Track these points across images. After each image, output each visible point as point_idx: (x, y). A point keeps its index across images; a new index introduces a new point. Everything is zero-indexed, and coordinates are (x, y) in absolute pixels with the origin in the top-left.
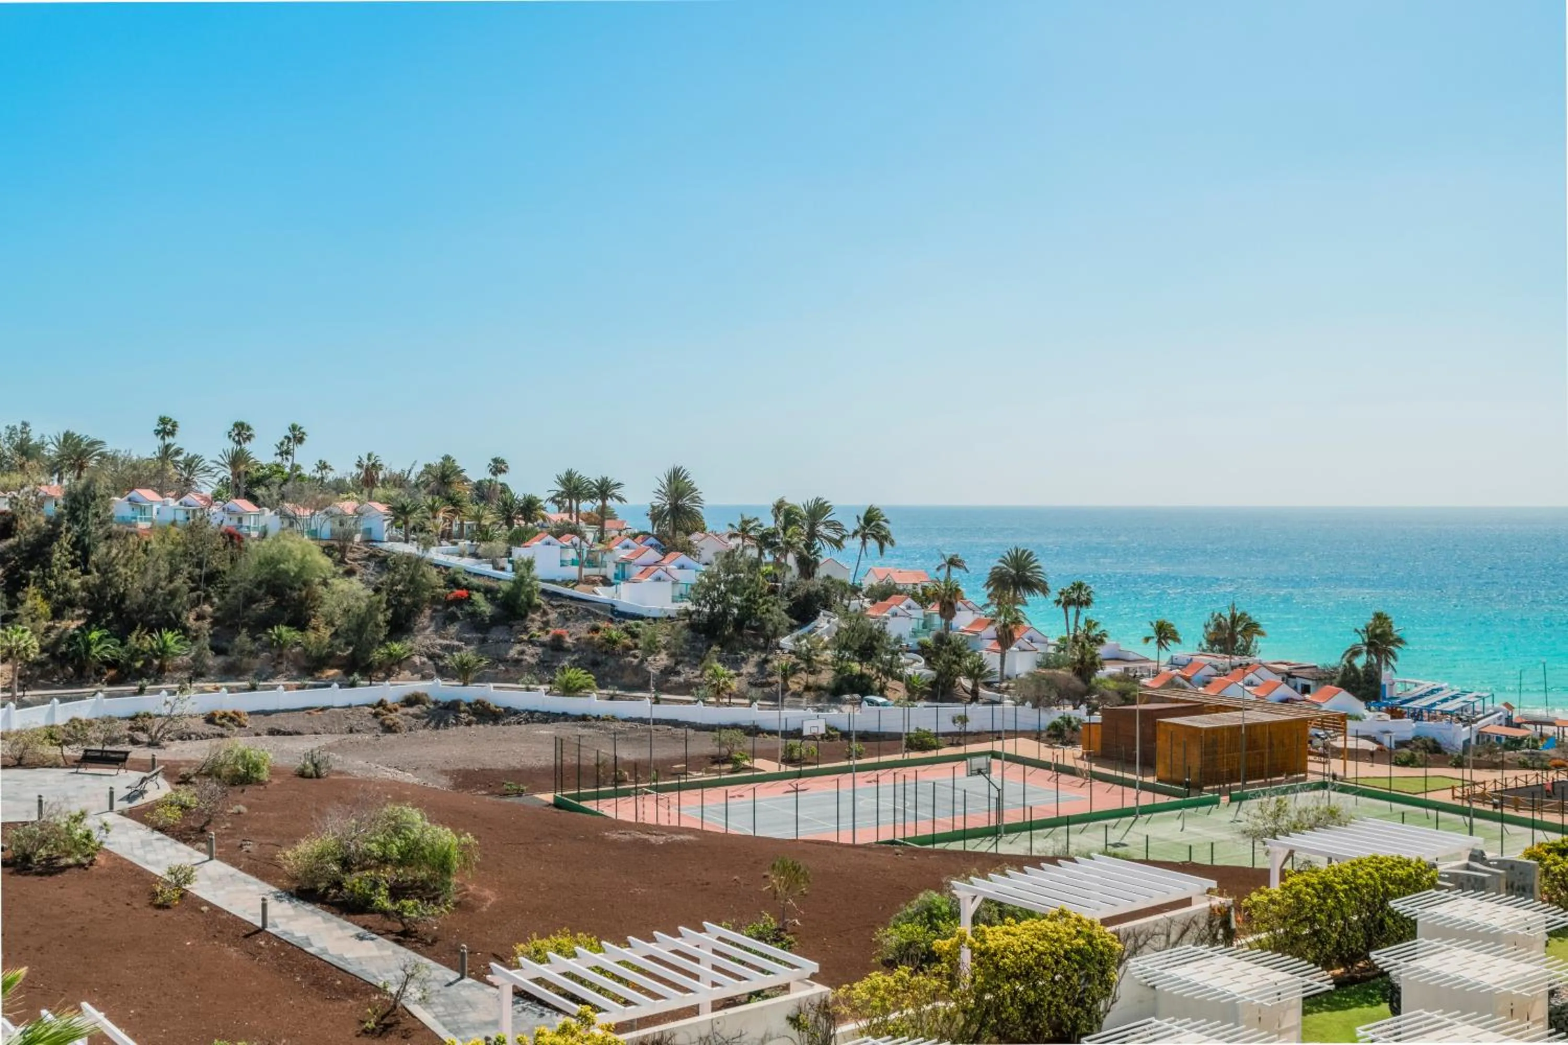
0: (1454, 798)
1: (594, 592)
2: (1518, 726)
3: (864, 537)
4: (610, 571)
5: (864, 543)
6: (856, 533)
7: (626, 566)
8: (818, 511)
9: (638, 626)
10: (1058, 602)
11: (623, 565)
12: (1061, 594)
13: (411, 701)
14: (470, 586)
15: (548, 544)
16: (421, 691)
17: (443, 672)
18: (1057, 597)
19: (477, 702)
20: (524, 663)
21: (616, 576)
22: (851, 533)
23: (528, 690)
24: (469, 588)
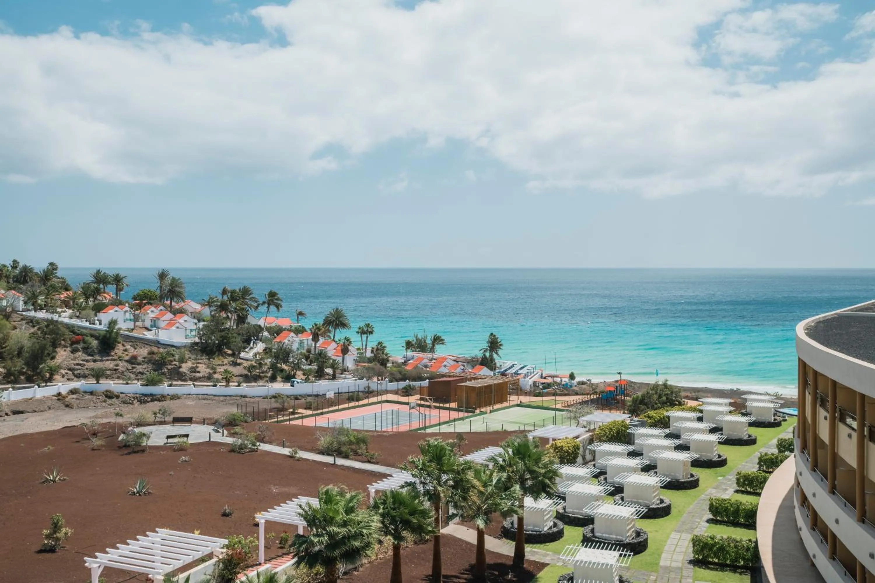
0: (562, 406)
1: (144, 334)
2: (545, 378)
3: (269, 305)
4: (148, 324)
5: (268, 307)
6: (264, 303)
7: (156, 322)
8: (246, 292)
9: (173, 350)
10: (358, 332)
11: (155, 321)
12: (360, 328)
13: (73, 392)
14: (83, 333)
15: (117, 311)
16: (77, 387)
17: (78, 377)
18: (357, 330)
19: (107, 391)
20: (119, 370)
21: (152, 326)
22: (261, 303)
23: (127, 384)
24: (82, 335)
